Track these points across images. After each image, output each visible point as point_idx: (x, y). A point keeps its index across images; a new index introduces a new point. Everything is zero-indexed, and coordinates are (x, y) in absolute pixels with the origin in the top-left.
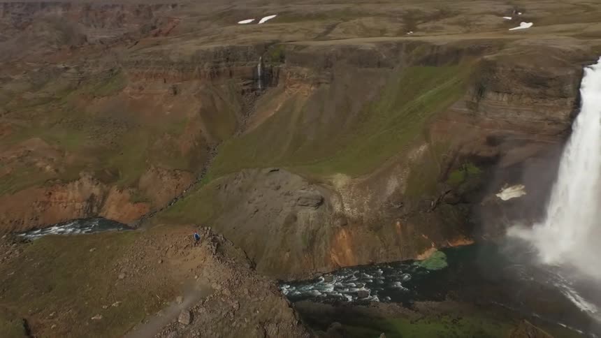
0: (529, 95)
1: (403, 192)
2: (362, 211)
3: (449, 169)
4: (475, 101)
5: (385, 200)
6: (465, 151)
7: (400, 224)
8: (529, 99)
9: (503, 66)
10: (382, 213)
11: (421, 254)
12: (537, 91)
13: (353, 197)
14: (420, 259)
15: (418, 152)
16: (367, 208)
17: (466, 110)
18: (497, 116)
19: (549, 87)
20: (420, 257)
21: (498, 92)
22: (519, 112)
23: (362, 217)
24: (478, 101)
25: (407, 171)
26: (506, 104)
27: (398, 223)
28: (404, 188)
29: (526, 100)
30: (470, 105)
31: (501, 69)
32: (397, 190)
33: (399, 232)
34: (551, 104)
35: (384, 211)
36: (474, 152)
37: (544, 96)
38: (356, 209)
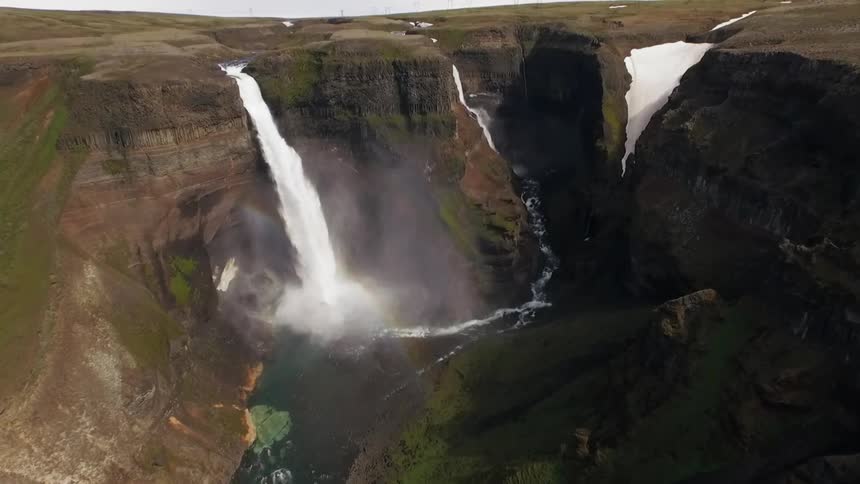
0: (199, 124)
1: (133, 365)
2: (101, 455)
3: (162, 282)
4: (118, 157)
5: (120, 401)
6: (159, 242)
7: (178, 418)
8: (201, 130)
9: (145, 85)
10: (139, 426)
11: (247, 432)
12: (206, 116)
13: (48, 452)
14: (253, 440)
15: (89, 283)
16: (103, 444)
17: (107, 178)
18: (170, 169)
19: (219, 106)
20: (251, 437)
21: (157, 130)
22: (196, 153)
23: (113, 466)
24: (124, 156)
25: (104, 326)
26: (175, 146)
27: (173, 420)
28: (128, 356)
29: (199, 132)
30: (111, 166)
31: (144, 90)
32: (124, 369)
33: (187, 431)
34: (228, 131)
35: (139, 421)
36: (173, 237)
37: (217, 121)
38: (83, 464)
